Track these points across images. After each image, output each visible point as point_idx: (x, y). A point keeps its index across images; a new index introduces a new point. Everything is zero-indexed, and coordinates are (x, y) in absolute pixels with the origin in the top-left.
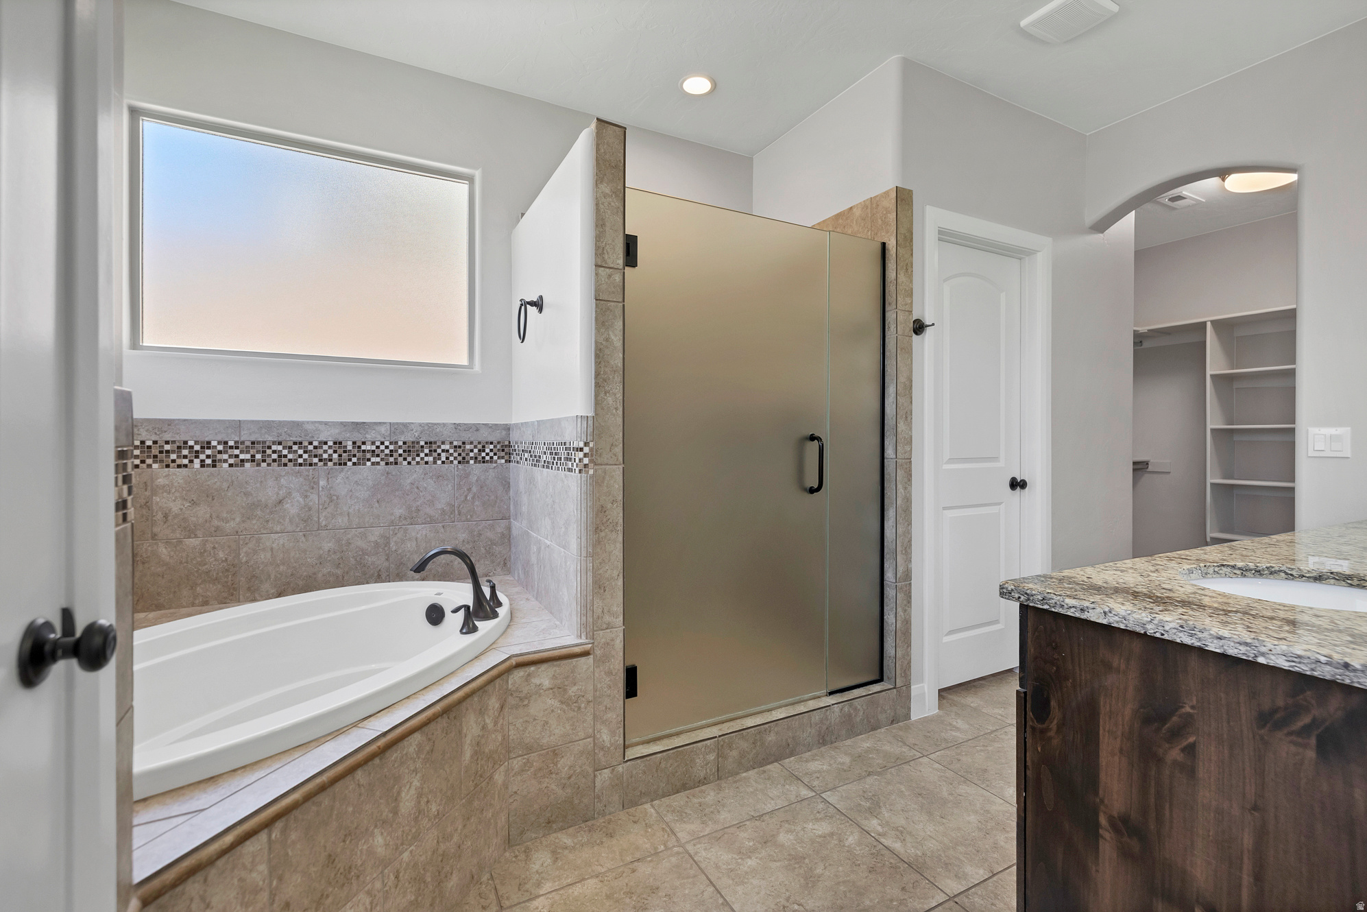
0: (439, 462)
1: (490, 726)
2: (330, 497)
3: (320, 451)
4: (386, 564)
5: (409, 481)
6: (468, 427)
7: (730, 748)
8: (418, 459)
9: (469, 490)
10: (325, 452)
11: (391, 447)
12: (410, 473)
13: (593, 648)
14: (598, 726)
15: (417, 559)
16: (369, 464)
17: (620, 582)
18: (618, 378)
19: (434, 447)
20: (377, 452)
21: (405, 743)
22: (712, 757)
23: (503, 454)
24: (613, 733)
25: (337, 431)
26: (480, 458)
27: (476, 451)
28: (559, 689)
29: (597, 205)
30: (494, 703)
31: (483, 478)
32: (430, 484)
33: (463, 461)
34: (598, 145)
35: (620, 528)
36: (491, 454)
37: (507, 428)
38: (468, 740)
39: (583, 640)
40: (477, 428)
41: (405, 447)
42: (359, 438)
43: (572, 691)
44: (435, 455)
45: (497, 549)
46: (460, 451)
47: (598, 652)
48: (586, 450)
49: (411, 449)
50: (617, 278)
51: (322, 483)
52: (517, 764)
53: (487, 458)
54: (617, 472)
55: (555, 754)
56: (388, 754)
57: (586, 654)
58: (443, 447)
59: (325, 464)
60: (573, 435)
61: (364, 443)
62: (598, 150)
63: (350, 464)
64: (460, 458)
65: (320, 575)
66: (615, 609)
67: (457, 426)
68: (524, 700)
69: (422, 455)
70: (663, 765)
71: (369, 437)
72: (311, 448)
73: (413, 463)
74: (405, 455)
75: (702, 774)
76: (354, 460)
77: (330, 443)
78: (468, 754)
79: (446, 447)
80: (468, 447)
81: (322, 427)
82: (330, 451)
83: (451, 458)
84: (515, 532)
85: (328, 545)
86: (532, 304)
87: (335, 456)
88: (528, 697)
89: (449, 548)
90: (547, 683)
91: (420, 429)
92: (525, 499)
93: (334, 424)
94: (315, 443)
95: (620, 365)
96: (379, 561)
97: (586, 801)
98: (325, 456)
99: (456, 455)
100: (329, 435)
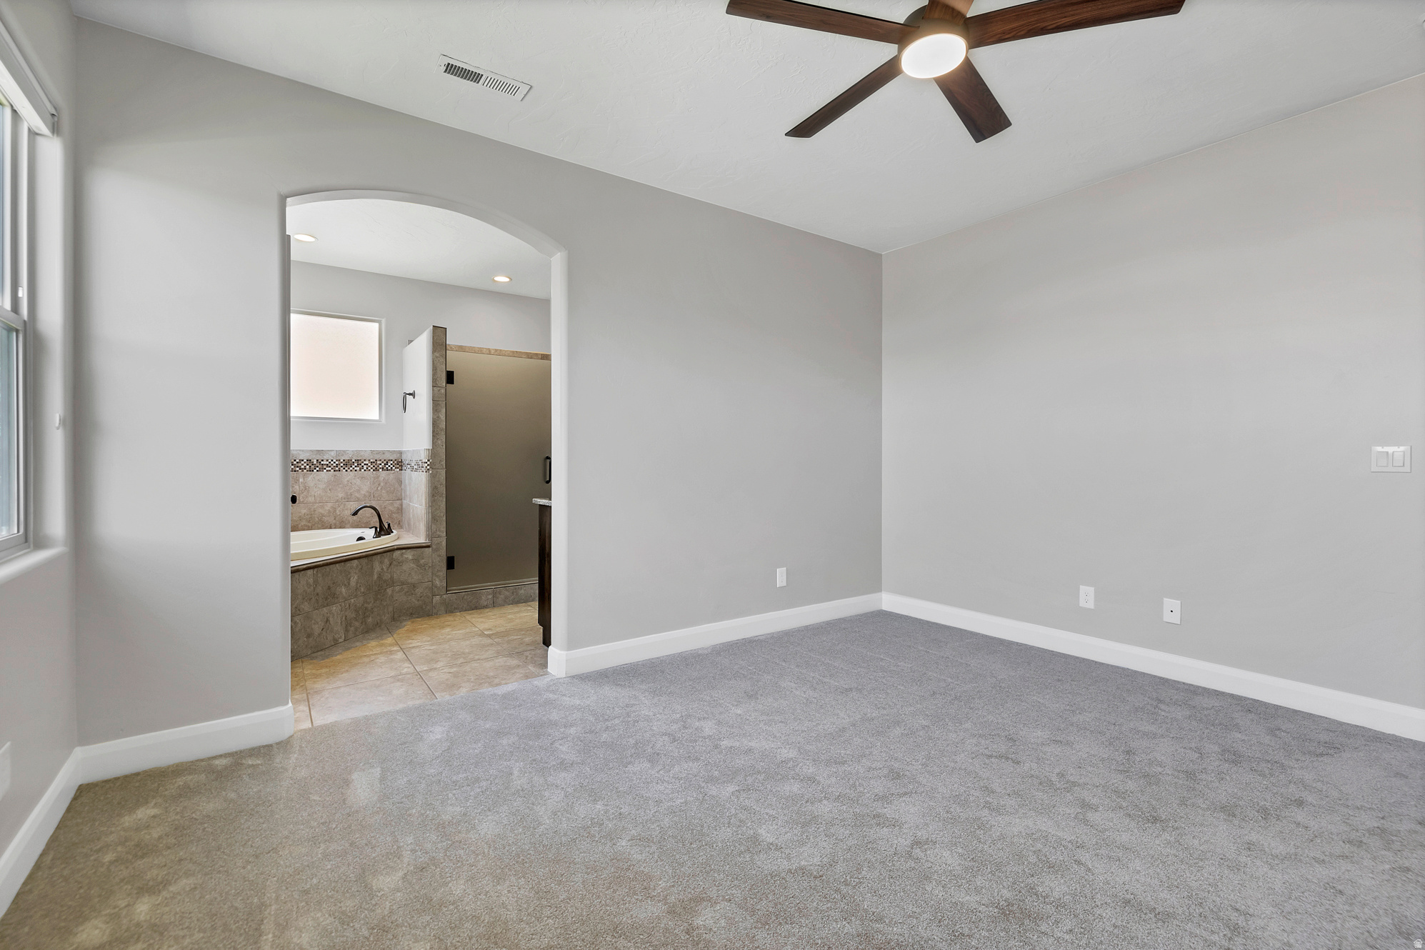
0: (363, 470)
1: (385, 570)
2: (305, 487)
3: (300, 465)
4: (334, 521)
5: (346, 480)
6: (378, 452)
7: (500, 594)
8: (351, 469)
9: (379, 484)
10: (303, 465)
11: (337, 463)
12: (347, 476)
13: (431, 545)
14: (434, 577)
15: (353, 511)
16: (325, 471)
17: (445, 518)
18: (443, 433)
19: (360, 462)
20: (329, 465)
21: (352, 561)
22: (490, 597)
23: (398, 466)
24: (441, 581)
25: (308, 454)
26: (385, 468)
27: (383, 464)
28: (416, 560)
29: (433, 361)
30: (387, 561)
31: (387, 478)
32: (358, 482)
33: (376, 470)
34: (433, 337)
35: (444, 496)
36: (392, 466)
37: (401, 453)
38: (376, 571)
39: (427, 541)
40: (383, 453)
41: (344, 463)
42: (320, 458)
43: (422, 562)
44: (360, 466)
45: (395, 515)
46: (374, 464)
47: (434, 547)
48: (428, 463)
49: (348, 464)
50: (443, 391)
51: (301, 480)
52: (397, 588)
53: (389, 468)
54: (443, 472)
55: (414, 587)
56: (346, 563)
57: (428, 547)
58: (365, 462)
59: (303, 471)
60: (423, 457)
61: (322, 460)
62: (433, 338)
63: (315, 471)
64: (374, 468)
65: (300, 526)
66: (442, 529)
67: (372, 451)
68: (400, 563)
69: (353, 466)
70: (465, 597)
71: (325, 457)
72: (295, 463)
73: (349, 470)
74: (344, 467)
75: (485, 604)
76: (317, 469)
77: (305, 461)
78: (376, 577)
79: (367, 462)
80: (379, 462)
81: (301, 453)
82: (305, 465)
83: (369, 468)
84: (404, 506)
85: (304, 511)
86: (410, 394)
87: (308, 467)
88: (402, 562)
89: (368, 505)
90: (410, 557)
91: (352, 453)
92: (408, 488)
93: (307, 451)
94: (297, 461)
95: (444, 427)
96: (331, 520)
97: (428, 607)
98: (303, 467)
99: (372, 466)
100: (305, 457)
